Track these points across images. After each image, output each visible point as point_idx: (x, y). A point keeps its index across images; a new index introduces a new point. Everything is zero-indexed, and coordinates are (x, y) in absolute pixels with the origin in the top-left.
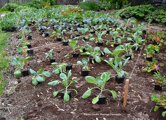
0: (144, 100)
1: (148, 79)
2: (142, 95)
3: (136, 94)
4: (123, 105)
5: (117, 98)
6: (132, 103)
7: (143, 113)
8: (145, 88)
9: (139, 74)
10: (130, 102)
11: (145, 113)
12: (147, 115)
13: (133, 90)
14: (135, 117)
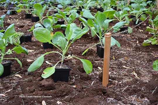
0: (143, 79)
1: (152, 54)
2: (140, 72)
3: (129, 71)
4: (102, 84)
5: (94, 75)
6: (120, 83)
7: (138, 96)
8: (146, 64)
9: (137, 49)
10: (116, 82)
11: (143, 97)
12: (146, 99)
13: (124, 66)
14: (123, 102)
